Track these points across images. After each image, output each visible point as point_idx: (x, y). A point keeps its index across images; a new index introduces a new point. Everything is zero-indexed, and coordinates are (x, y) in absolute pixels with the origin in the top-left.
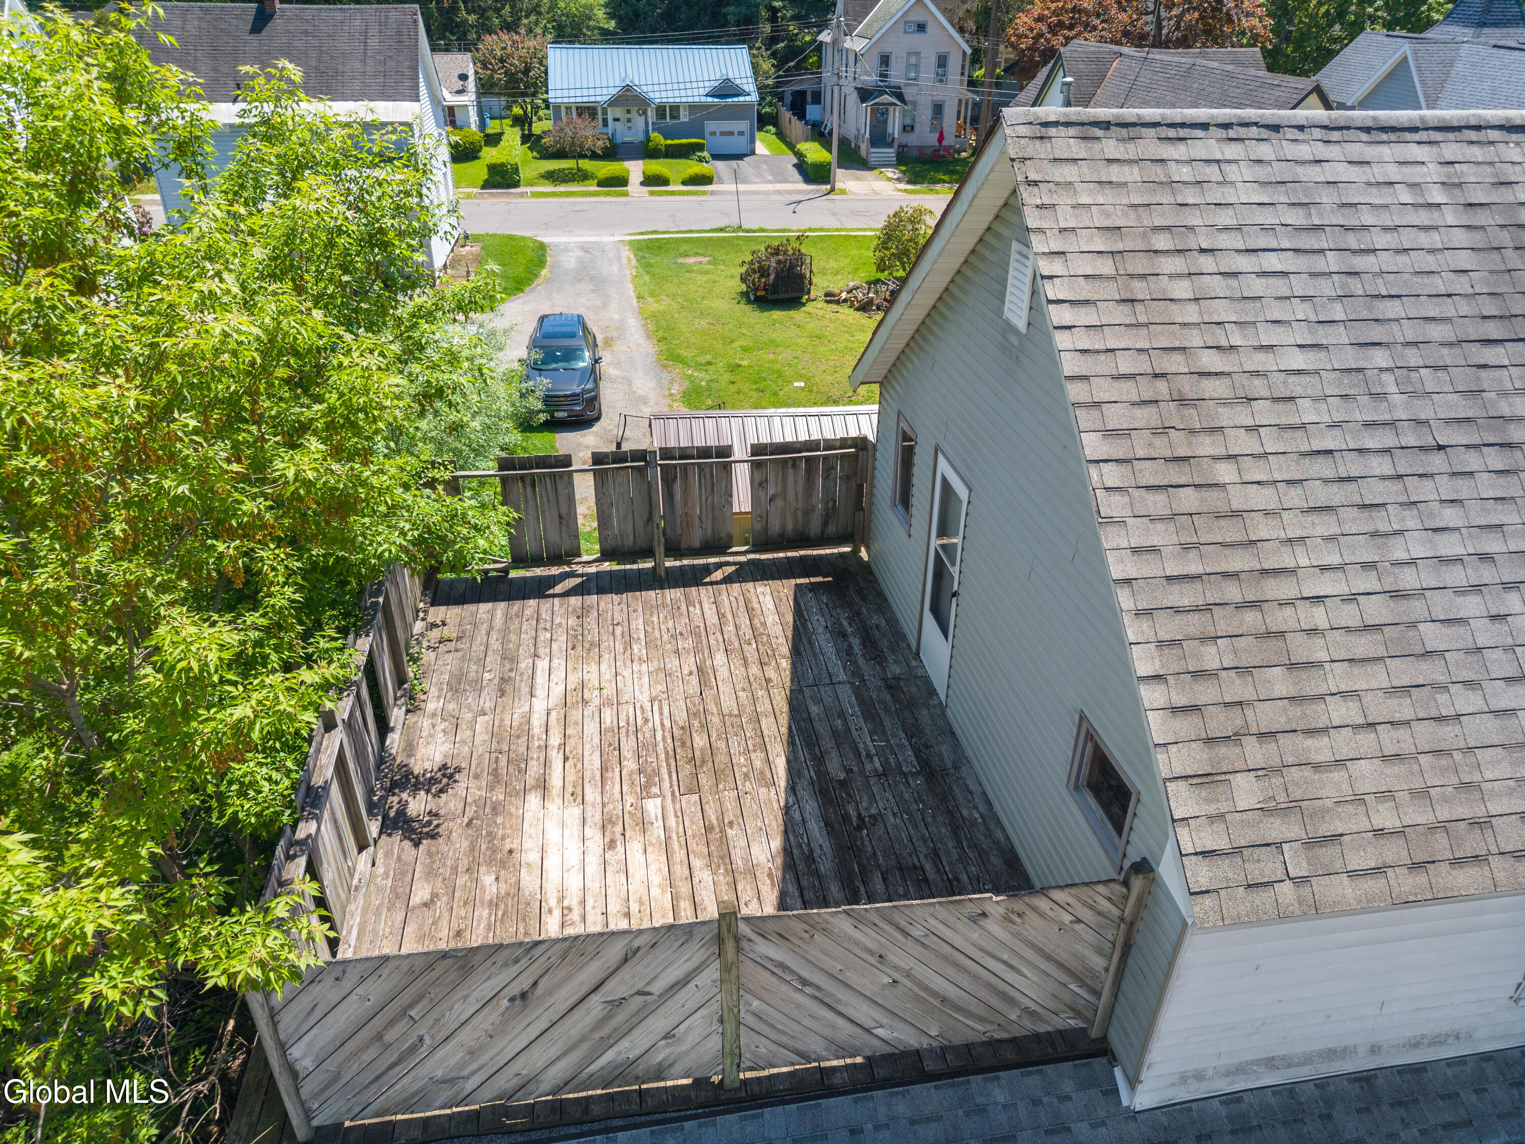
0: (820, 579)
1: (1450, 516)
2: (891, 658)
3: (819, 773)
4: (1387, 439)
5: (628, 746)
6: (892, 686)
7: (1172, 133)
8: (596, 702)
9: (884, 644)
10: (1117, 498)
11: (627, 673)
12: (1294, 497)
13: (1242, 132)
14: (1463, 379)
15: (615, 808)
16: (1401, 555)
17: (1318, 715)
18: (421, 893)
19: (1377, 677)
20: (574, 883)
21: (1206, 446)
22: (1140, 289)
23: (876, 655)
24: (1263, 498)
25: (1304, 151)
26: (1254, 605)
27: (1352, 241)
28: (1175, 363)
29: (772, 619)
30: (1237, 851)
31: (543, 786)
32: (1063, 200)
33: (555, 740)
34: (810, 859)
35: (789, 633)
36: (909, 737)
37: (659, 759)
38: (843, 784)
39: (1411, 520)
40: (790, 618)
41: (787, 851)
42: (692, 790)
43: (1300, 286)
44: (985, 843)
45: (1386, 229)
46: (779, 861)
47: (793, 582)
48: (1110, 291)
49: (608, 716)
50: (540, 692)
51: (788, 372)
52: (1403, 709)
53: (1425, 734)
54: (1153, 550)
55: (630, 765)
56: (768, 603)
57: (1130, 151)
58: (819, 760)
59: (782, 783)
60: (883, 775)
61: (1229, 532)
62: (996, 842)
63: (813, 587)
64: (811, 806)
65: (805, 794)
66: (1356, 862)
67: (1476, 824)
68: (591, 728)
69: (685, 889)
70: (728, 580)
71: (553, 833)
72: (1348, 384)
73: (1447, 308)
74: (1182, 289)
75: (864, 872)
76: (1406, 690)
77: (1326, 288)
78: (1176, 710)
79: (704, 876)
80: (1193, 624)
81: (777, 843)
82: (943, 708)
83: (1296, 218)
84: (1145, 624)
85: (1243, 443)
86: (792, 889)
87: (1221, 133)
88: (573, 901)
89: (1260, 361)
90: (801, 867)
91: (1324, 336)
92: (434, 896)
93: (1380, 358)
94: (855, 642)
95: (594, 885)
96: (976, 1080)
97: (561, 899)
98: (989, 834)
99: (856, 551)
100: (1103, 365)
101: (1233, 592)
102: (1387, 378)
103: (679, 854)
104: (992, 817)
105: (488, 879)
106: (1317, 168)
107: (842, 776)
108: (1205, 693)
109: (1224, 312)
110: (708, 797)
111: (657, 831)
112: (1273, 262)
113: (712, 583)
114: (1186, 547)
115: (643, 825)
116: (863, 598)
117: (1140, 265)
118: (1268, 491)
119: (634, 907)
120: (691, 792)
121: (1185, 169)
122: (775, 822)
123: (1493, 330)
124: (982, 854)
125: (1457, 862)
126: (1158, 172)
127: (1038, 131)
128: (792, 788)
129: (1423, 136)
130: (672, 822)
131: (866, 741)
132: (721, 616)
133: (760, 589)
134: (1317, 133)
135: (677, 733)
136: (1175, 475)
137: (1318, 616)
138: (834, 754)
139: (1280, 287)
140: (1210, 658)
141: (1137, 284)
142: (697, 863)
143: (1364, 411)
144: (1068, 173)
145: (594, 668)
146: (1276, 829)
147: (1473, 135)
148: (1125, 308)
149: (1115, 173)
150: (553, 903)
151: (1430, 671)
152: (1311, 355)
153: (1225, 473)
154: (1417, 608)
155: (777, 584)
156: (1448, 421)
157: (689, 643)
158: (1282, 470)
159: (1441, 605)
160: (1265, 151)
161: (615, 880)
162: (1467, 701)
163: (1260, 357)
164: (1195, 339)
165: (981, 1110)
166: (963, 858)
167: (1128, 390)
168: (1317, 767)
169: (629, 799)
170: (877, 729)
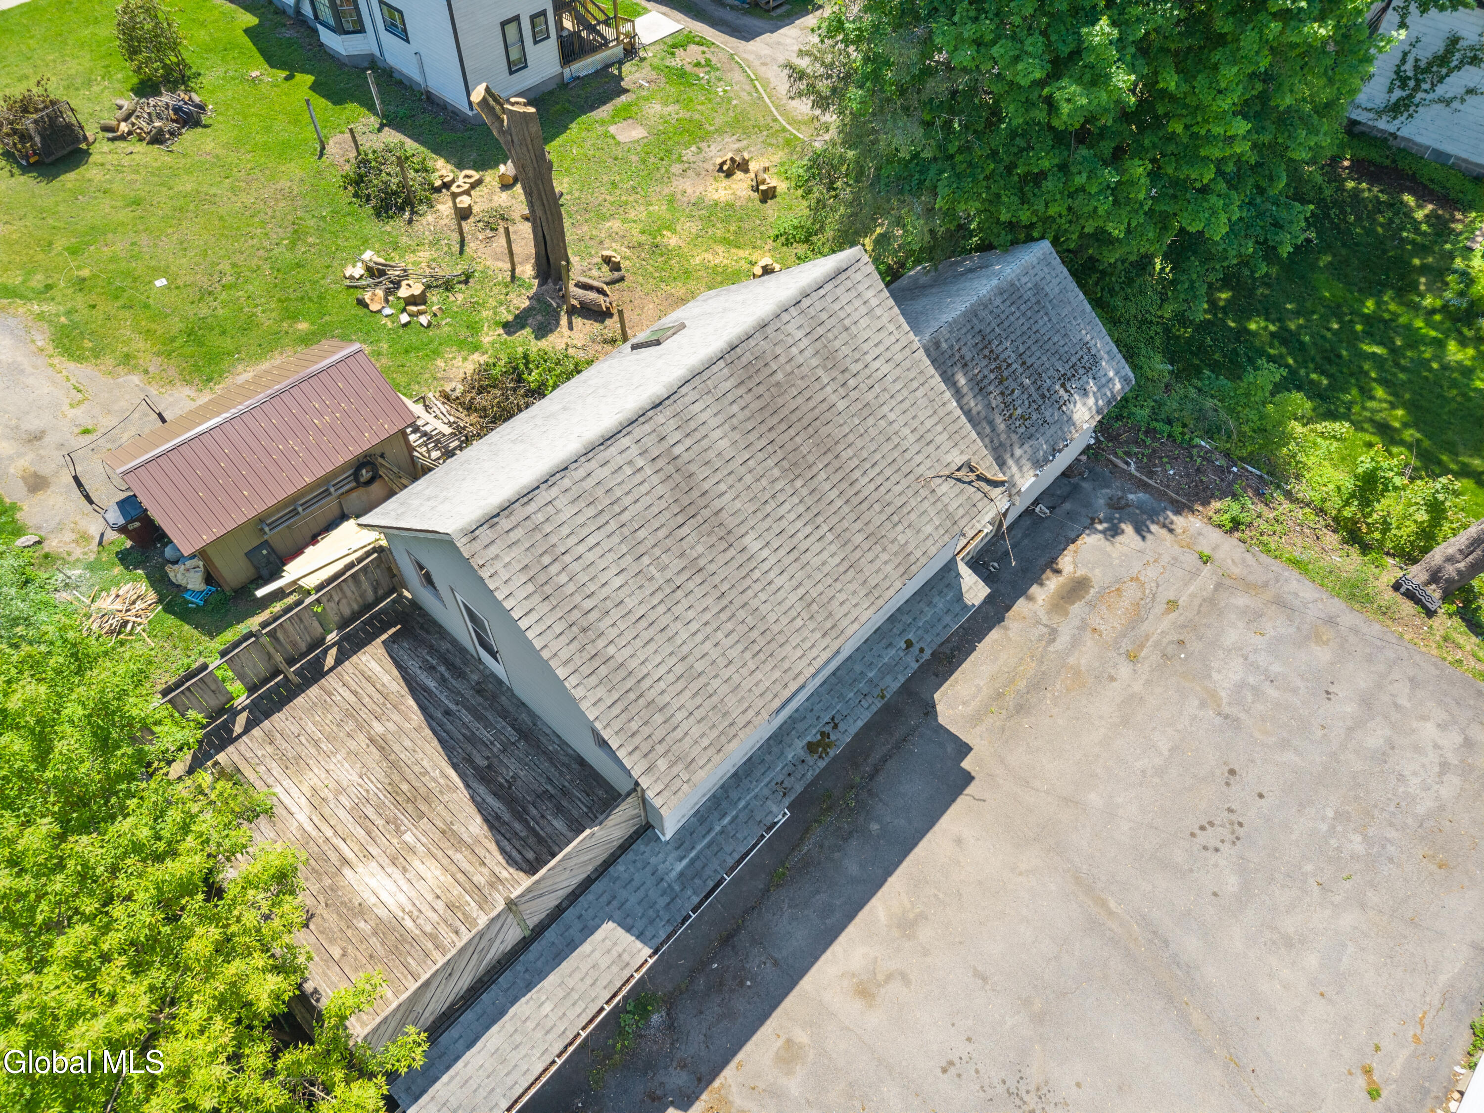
0: (393, 630)
1: (691, 614)
2: (468, 670)
3: (474, 768)
4: (659, 596)
5: (370, 812)
6: (479, 691)
7: (526, 499)
8: (331, 796)
9: (458, 662)
10: (579, 688)
11: (332, 767)
12: (638, 643)
13: (553, 479)
14: (676, 550)
15: (391, 850)
16: (680, 642)
17: (674, 721)
18: (336, 953)
19: (688, 694)
20: (403, 899)
21: (601, 643)
22: (548, 589)
23: (460, 675)
24: (627, 652)
25: (581, 473)
26: (641, 696)
27: (617, 509)
28: (576, 614)
29: (386, 679)
30: (667, 786)
31: (346, 861)
32: (498, 565)
33: (329, 833)
34: (498, 818)
35: (403, 684)
36: (505, 719)
37: (391, 810)
38: (489, 767)
39: (679, 625)
40: (396, 673)
41: (486, 820)
42: (422, 815)
43: (606, 545)
44: (566, 760)
45: (627, 493)
46: (485, 827)
47: (379, 640)
48: (537, 598)
49: (344, 799)
50: (294, 809)
51: (139, 268)
52: (698, 700)
53: (708, 704)
54: (600, 700)
55: (380, 822)
56: (373, 665)
57: (514, 520)
58: (470, 760)
59: (460, 785)
60: (504, 751)
61: (622, 673)
62: (570, 756)
63: (394, 638)
64: (482, 790)
65: (475, 785)
66: (701, 763)
67: (732, 724)
68: (342, 813)
69: (454, 869)
70: (339, 662)
71: (373, 883)
72: (640, 580)
73: (662, 519)
74: (563, 578)
75: (525, 810)
76: (697, 693)
77: (616, 539)
78: (630, 753)
79: (458, 857)
80: (624, 718)
81: (479, 819)
82: (510, 689)
83: (591, 512)
84: (608, 729)
85: (613, 633)
86: (499, 837)
87: (545, 486)
88: (409, 907)
89: (605, 592)
90: (497, 824)
91: (624, 563)
92: (344, 949)
93: (646, 560)
94: (442, 669)
95: (413, 894)
96: (611, 869)
97: (403, 910)
98: (567, 755)
99: (400, 595)
100: (550, 635)
101: (632, 696)
102: (652, 568)
103: (440, 854)
104: (564, 744)
105: (362, 925)
106: (589, 479)
107: (486, 763)
108: (637, 740)
109: (583, 578)
110: (431, 816)
111: (421, 849)
112: (591, 541)
113: (331, 669)
114: (609, 691)
115: (412, 850)
116: (428, 632)
117: (542, 579)
118: (629, 647)
119: (438, 892)
120: (421, 818)
121: (539, 515)
122: (471, 809)
123: (680, 519)
124: (568, 767)
125: (729, 741)
126: (529, 524)
127: (470, 536)
128: (468, 786)
129: (624, 432)
130: (424, 840)
131: (486, 735)
132: (354, 693)
133: (364, 659)
134: (583, 459)
135: (389, 788)
136: (596, 663)
137: (662, 685)
138: (475, 752)
139: (598, 551)
140: (634, 726)
141: (546, 588)
142: (450, 852)
143: (649, 588)
144: (494, 550)
145: (311, 774)
146: (675, 770)
147: (642, 419)
148: (546, 602)
149: (514, 536)
150: (401, 914)
151: (702, 680)
152: (622, 576)
153: (611, 650)
154: (691, 659)
155: (369, 648)
156: (678, 573)
157: (350, 726)
158: (629, 636)
159: (698, 653)
160: (567, 482)
161: (420, 885)
162: (715, 683)
163: (604, 590)
164: (578, 598)
165: (618, 878)
166: (561, 773)
167: (564, 639)
168: (680, 740)
169: (395, 841)
170: (488, 725)
